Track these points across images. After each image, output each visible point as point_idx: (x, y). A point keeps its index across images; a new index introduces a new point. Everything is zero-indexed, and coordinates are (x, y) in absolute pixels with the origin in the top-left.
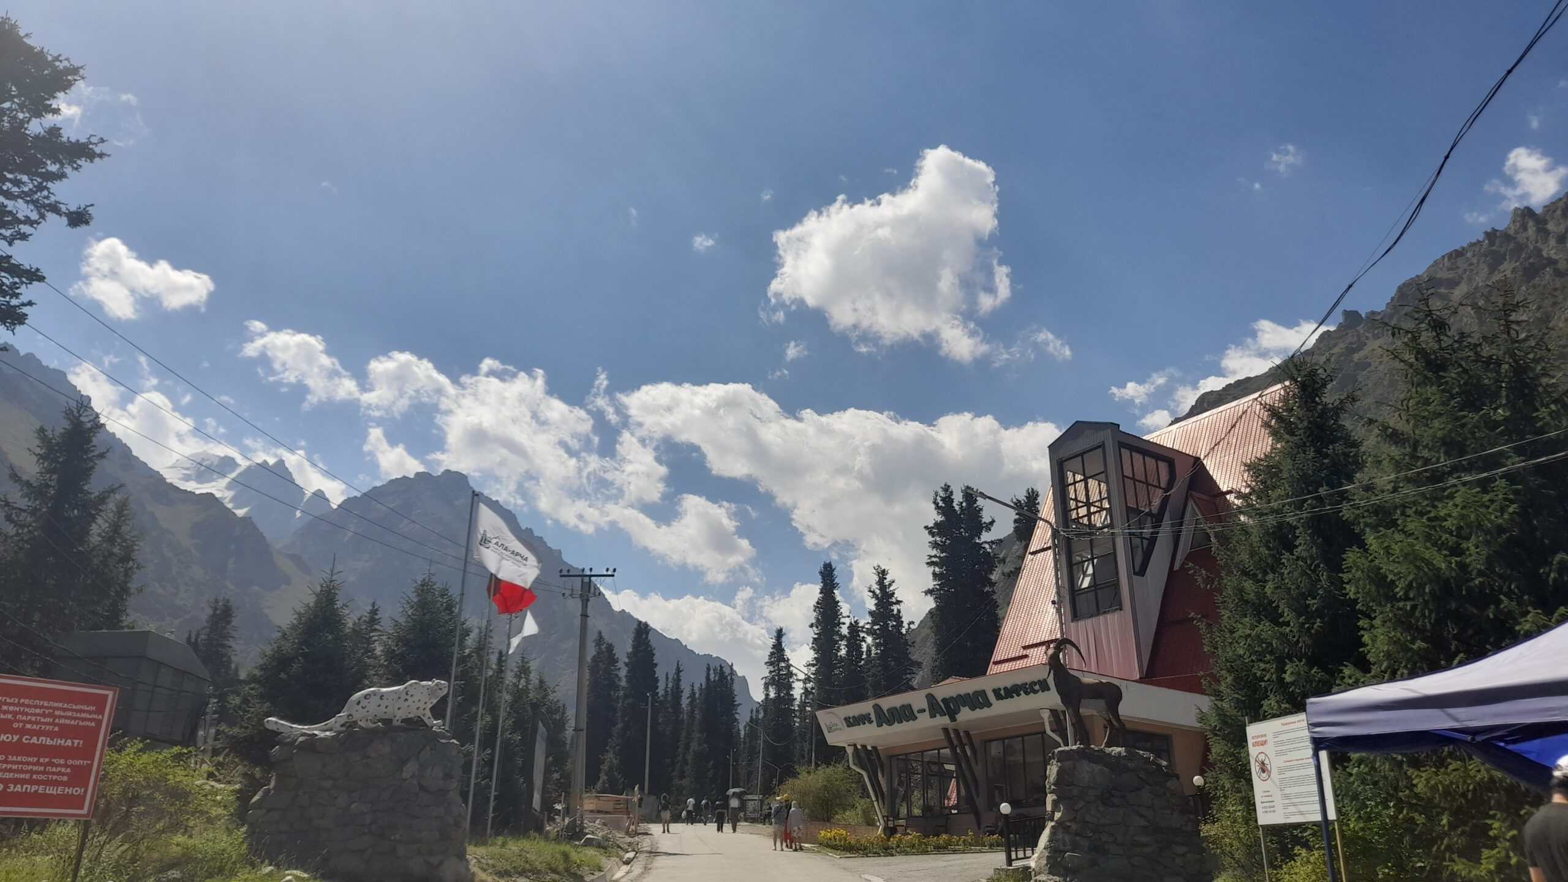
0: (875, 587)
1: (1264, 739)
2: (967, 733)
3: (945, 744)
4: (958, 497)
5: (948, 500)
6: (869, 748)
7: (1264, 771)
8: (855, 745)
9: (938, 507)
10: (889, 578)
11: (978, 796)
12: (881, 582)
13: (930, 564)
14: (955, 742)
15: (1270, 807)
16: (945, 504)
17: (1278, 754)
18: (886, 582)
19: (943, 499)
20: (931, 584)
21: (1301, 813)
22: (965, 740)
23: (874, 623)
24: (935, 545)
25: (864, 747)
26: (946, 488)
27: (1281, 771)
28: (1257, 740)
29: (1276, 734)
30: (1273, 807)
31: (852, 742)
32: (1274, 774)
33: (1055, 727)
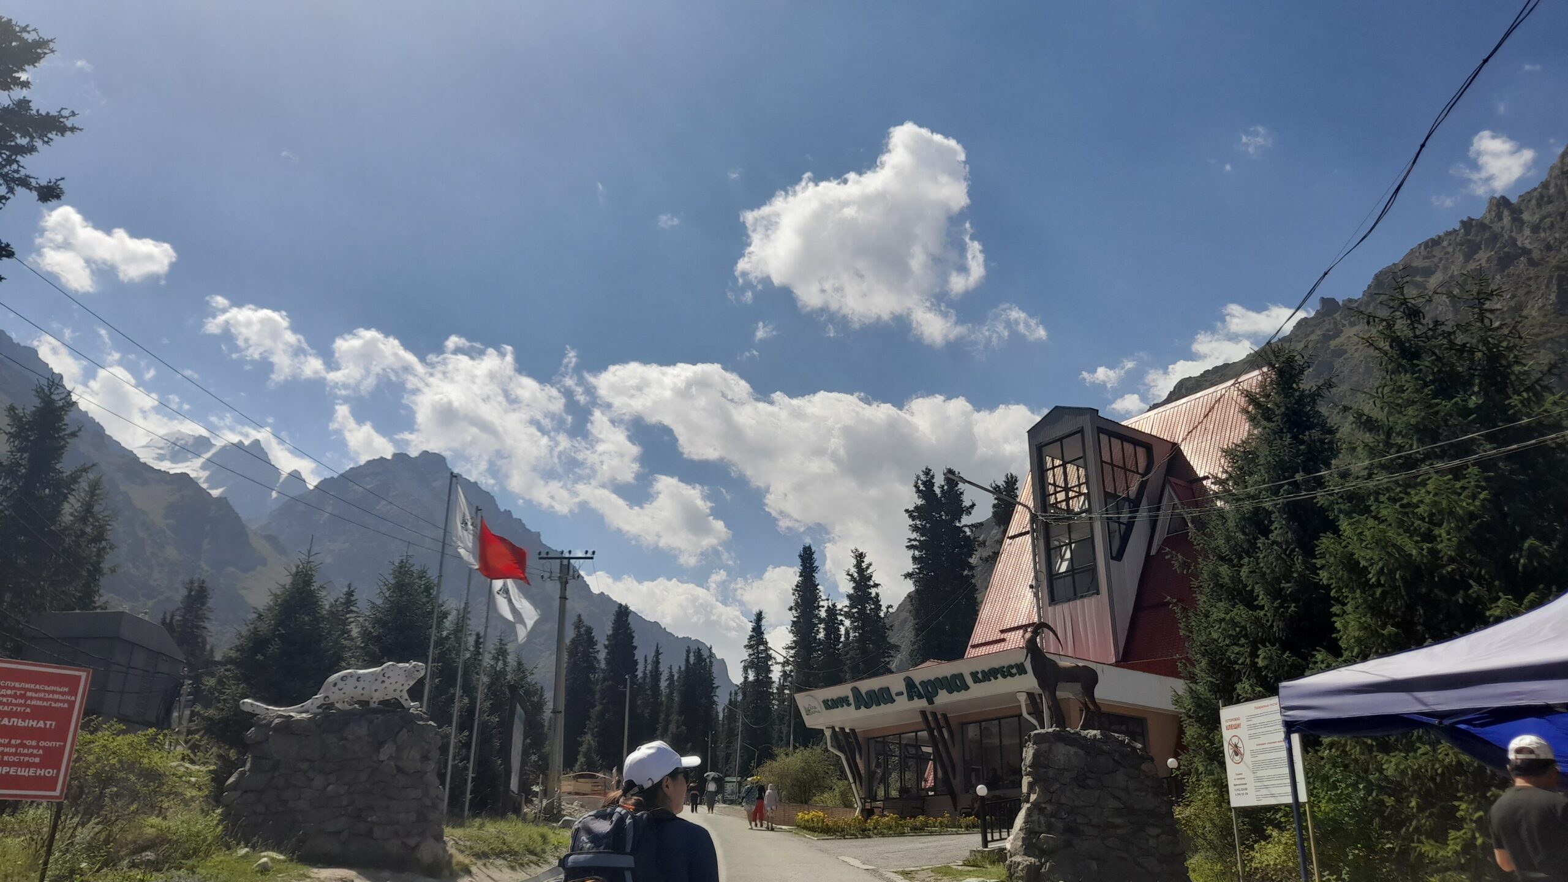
0: (853, 571)
1: (1237, 722)
2: (945, 716)
3: (923, 726)
4: (939, 481)
5: (929, 484)
6: (847, 730)
7: (1237, 755)
8: (833, 728)
9: (918, 491)
10: (867, 561)
11: (955, 778)
12: (858, 566)
13: (909, 547)
14: (933, 725)
15: (1242, 790)
16: (925, 488)
17: (1251, 737)
18: (864, 565)
19: (924, 483)
20: (910, 567)
21: (1273, 795)
22: (942, 723)
23: (852, 606)
24: (915, 528)
25: (842, 729)
26: (927, 472)
27: (1254, 753)
28: (1230, 723)
29: (1250, 718)
30: (1246, 789)
31: (831, 724)
32: (1248, 757)
33: (1032, 711)
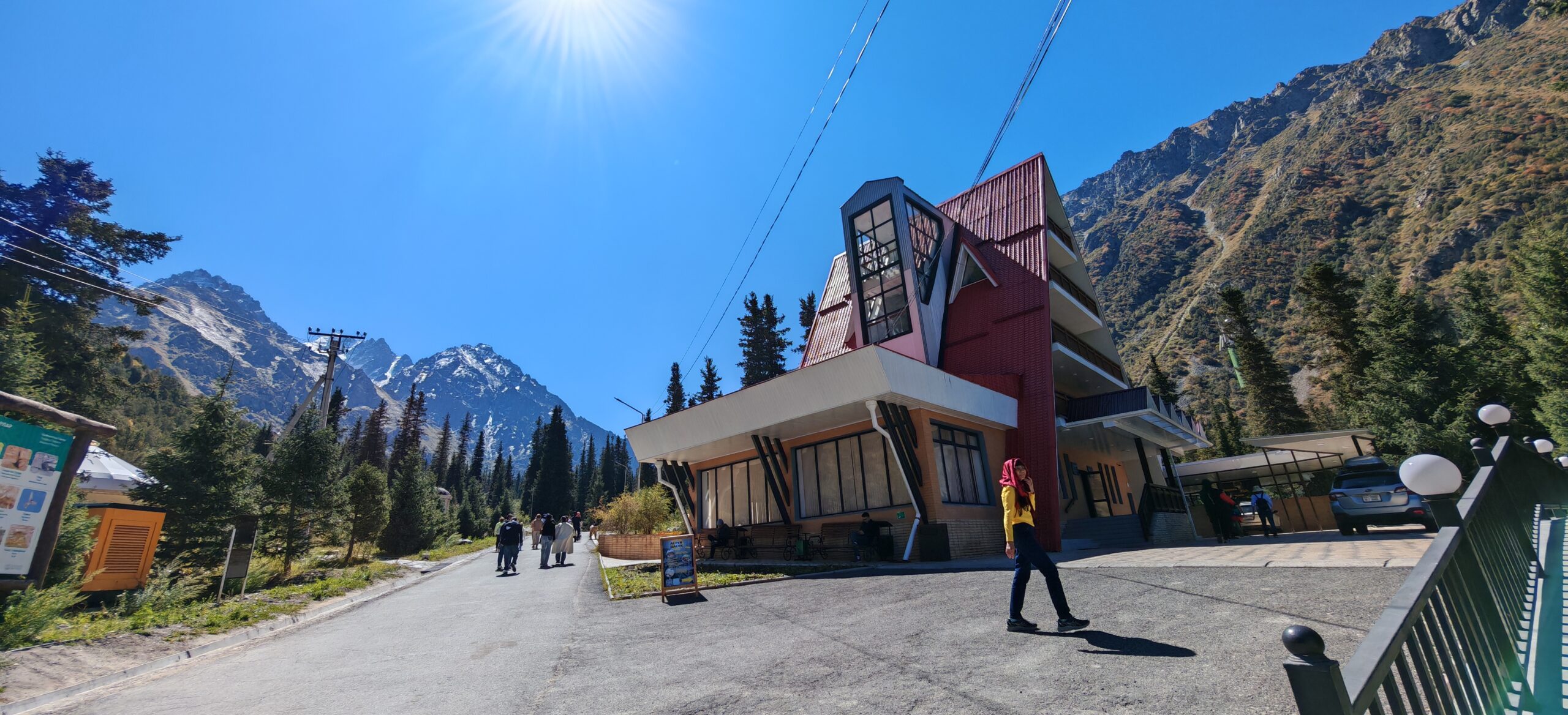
0: (705, 370)
2: (777, 441)
3: (756, 454)
4: (761, 303)
5: (754, 302)
6: (680, 464)
8: (665, 461)
9: (747, 306)
10: (713, 363)
11: (789, 505)
12: (708, 367)
13: (741, 345)
14: (766, 451)
16: (752, 305)
18: (711, 367)
19: (751, 302)
20: (742, 359)
22: (775, 449)
24: (745, 333)
25: (674, 463)
26: (753, 295)
31: (662, 457)
33: (884, 423)
